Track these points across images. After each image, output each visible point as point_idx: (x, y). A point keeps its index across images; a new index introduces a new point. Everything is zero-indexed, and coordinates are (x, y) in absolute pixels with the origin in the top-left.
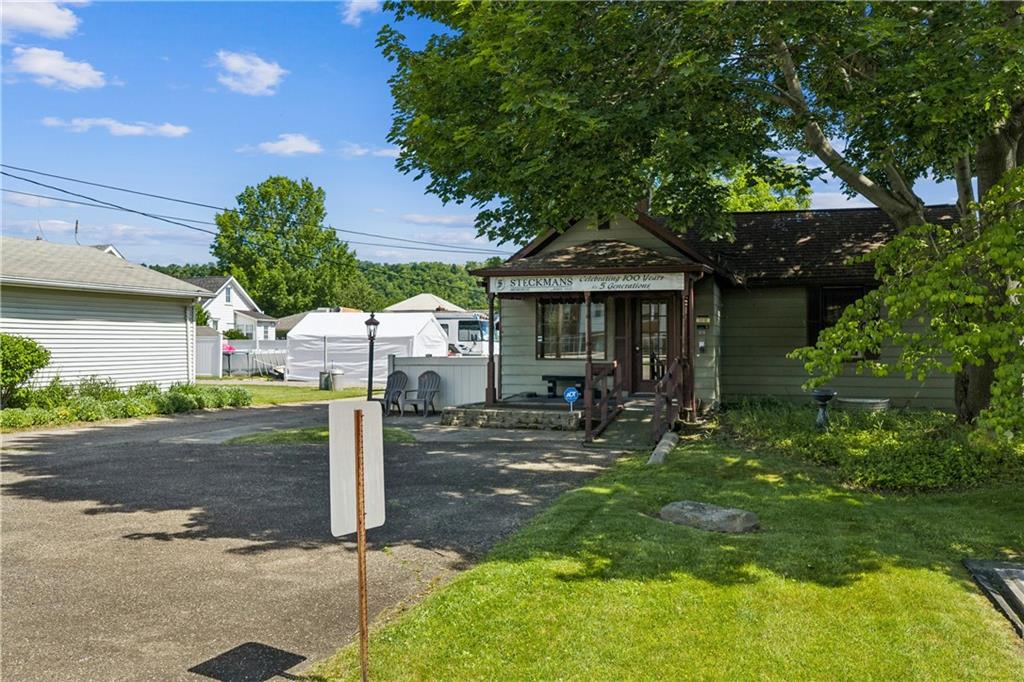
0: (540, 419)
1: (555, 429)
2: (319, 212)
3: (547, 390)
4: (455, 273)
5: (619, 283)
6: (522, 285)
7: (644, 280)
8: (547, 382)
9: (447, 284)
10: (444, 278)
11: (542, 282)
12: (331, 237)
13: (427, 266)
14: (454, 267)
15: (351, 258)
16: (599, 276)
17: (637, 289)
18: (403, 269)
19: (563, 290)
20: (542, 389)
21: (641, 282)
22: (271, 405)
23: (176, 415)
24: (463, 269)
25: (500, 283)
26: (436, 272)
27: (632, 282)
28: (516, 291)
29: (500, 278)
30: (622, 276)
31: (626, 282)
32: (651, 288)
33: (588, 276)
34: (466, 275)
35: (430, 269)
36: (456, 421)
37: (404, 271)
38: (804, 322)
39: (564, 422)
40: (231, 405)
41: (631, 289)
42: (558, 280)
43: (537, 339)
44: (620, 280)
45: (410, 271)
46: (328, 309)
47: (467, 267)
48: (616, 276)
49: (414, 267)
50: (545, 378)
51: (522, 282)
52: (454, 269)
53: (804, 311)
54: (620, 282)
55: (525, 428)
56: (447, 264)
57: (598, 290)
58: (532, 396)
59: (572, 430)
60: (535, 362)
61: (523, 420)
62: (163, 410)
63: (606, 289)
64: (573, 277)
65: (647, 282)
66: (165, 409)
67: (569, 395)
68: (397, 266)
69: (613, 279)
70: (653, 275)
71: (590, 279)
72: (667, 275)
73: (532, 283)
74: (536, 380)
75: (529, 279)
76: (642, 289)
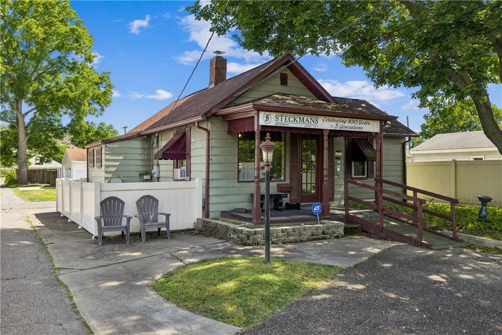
1: (337, 237)
5: (345, 125)
6: (284, 121)
7: (360, 124)
11: (298, 119)
16: (335, 118)
17: (356, 130)
19: (312, 127)
21: (358, 125)
25: (267, 118)
27: (353, 125)
29: (268, 113)
30: (348, 120)
31: (350, 125)
32: (363, 130)
33: (328, 118)
41: (353, 130)
42: (309, 118)
44: (347, 123)
48: (345, 120)
51: (284, 118)
57: (334, 129)
60: (237, 184)
63: (339, 128)
64: (319, 118)
65: (361, 126)
67: (315, 208)
69: (343, 121)
70: (364, 121)
71: (329, 121)
72: (371, 122)
73: (291, 119)
74: (239, 198)
75: (288, 115)
76: (358, 130)
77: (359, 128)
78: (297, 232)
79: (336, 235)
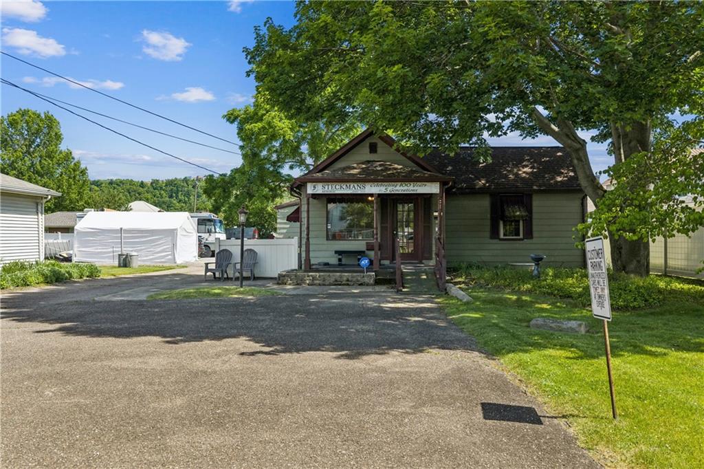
0: (350, 279)
1: (361, 284)
2: (58, 137)
3: (337, 260)
4: (142, 187)
5: (396, 188)
6: (330, 189)
7: (414, 186)
8: (337, 255)
9: (137, 195)
10: (135, 191)
11: (344, 187)
12: (68, 156)
13: (121, 182)
14: (142, 183)
15: (83, 172)
16: (384, 184)
17: (409, 192)
18: (102, 184)
19: (359, 192)
20: (334, 260)
21: (411, 188)
22: (113, 277)
23: (57, 284)
24: (149, 185)
25: (315, 187)
26: (128, 187)
27: (406, 188)
28: (326, 193)
29: (315, 183)
30: (400, 183)
31: (402, 188)
32: (418, 192)
33: (376, 183)
34: (152, 190)
35: (123, 184)
36: (289, 282)
37: (103, 185)
38: (489, 216)
39: (366, 280)
40: (88, 277)
41: (405, 192)
42: (356, 185)
43: (327, 226)
44: (398, 186)
45: (107, 185)
46: (93, 210)
47: (152, 183)
48: (395, 184)
49: (111, 183)
50: (336, 252)
51: (330, 187)
52: (142, 185)
53: (489, 209)
54: (398, 188)
55: (340, 285)
56: (137, 180)
57: (383, 192)
58: (327, 264)
59: (372, 285)
60: (326, 242)
61: (339, 279)
62: (48, 281)
63: (388, 192)
64: (366, 184)
65: (415, 188)
66: (49, 280)
67: (363, 262)
68: (98, 181)
69: (393, 186)
70: (419, 184)
71: (377, 186)
72: (428, 184)
73: (337, 187)
74: (328, 254)
75: (335, 184)
76: (411, 192)
77: (413, 190)
78: (322, 278)
79: (360, 283)
